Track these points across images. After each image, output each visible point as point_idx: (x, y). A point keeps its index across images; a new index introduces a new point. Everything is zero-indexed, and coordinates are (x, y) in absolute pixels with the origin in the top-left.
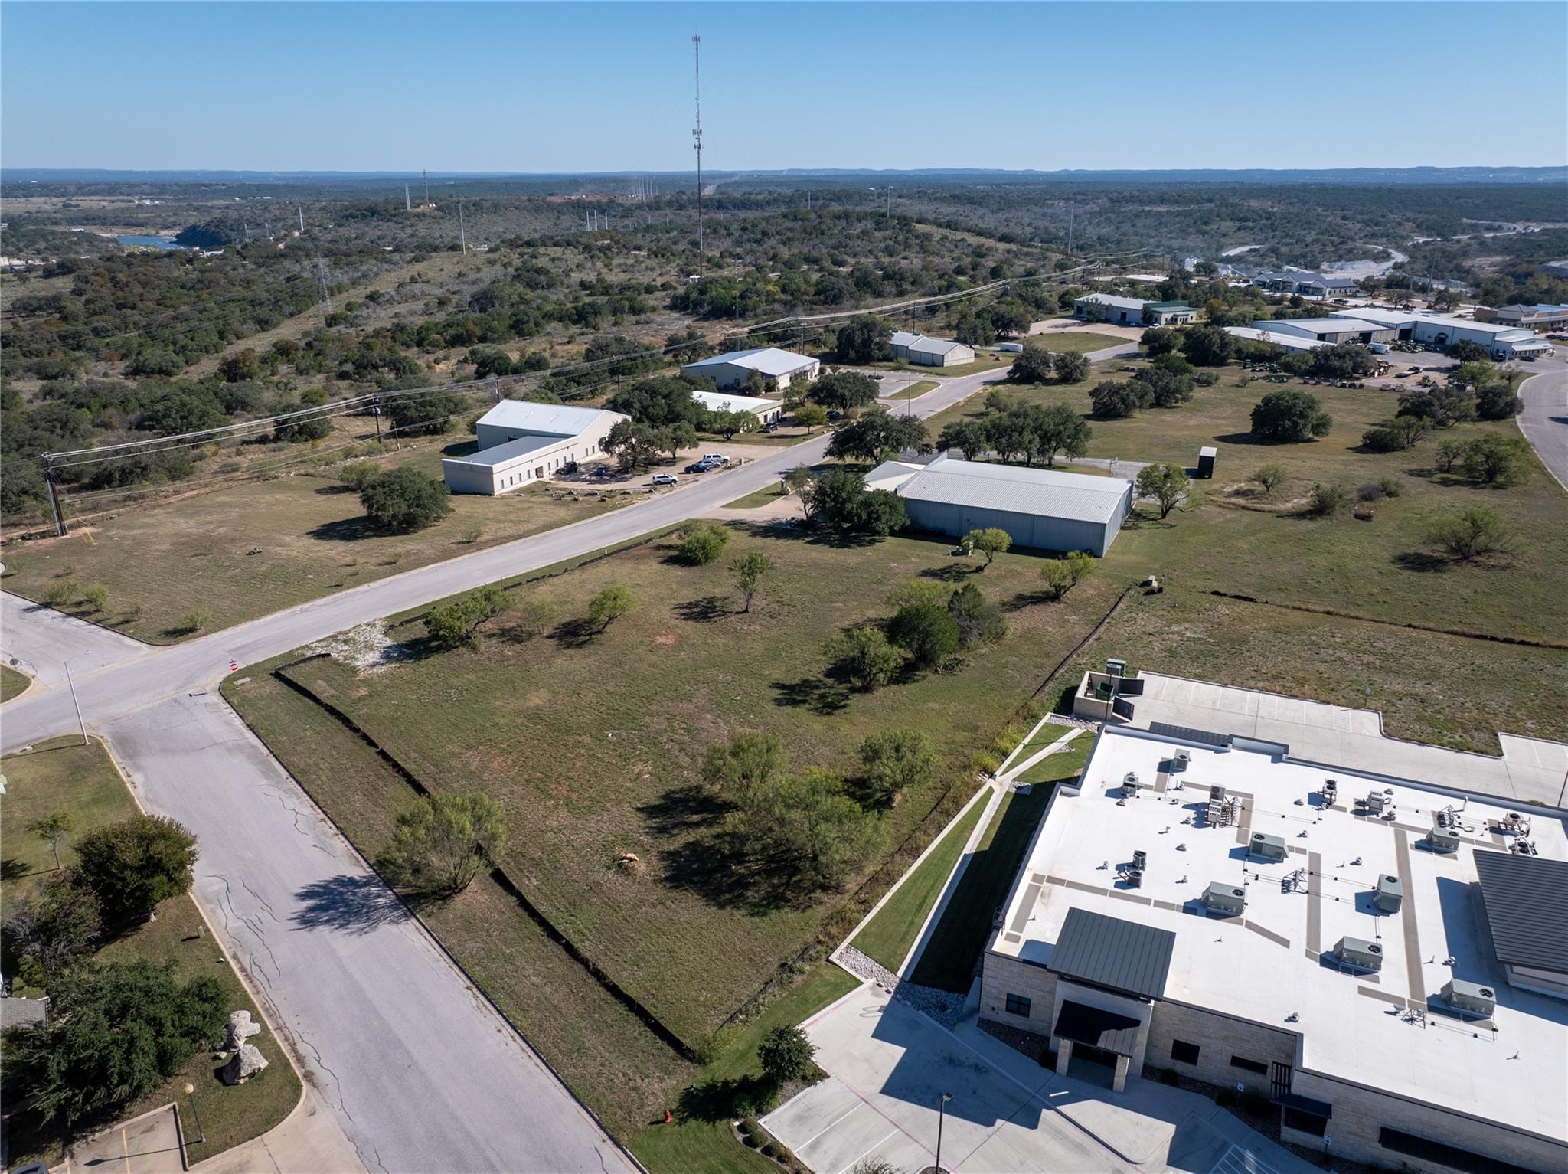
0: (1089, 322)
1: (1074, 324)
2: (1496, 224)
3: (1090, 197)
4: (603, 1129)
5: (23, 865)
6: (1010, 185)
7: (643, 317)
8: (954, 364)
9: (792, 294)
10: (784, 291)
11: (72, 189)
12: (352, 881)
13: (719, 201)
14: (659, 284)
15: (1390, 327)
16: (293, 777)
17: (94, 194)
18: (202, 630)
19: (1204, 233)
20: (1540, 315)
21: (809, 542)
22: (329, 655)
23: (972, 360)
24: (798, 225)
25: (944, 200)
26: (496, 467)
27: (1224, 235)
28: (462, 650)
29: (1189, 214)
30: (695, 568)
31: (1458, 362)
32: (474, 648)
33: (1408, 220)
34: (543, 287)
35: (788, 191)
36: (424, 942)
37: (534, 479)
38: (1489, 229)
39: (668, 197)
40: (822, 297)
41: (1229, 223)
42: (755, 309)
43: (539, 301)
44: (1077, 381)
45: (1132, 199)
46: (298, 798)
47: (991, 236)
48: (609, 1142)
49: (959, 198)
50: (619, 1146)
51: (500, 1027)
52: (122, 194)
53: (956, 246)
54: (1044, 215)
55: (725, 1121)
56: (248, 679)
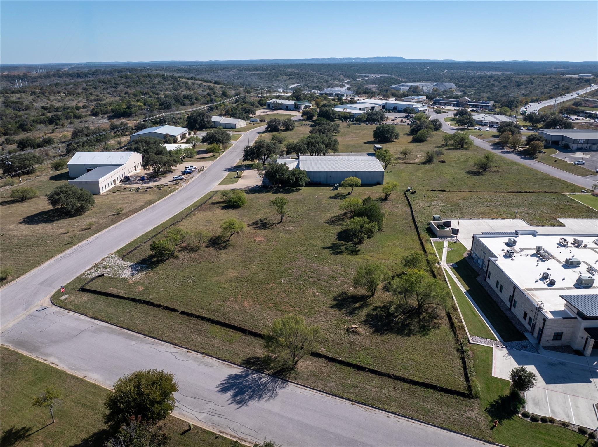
0: (275, 110)
1: (269, 111)
2: (367, 75)
3: (230, 69)
4: (478, 439)
5: (23, 428)
6: (195, 66)
7: (84, 119)
8: (240, 127)
9: (149, 106)
10: (145, 105)
12: (237, 377)
13: (78, 74)
14: (81, 106)
15: (379, 105)
16: (147, 336)
18: (10, 278)
19: (278, 80)
20: (416, 99)
21: (273, 193)
22: (103, 275)
23: (245, 125)
24: (129, 80)
25: (174, 71)
26: (100, 180)
27: (285, 81)
28: (171, 260)
29: (270, 74)
30: (238, 209)
31: (407, 115)
32: (177, 257)
33: (341, 74)
34: (23, 110)
35: (109, 70)
36: (307, 391)
37: (113, 185)
38: (365, 76)
39: (53, 72)
40: (163, 106)
41: (286, 77)
42: (135, 113)
43: (26, 116)
44: (292, 130)
45: (246, 69)
46: (163, 345)
47: (211, 82)
48: (487, 444)
49: (180, 70)
50: (492, 444)
51: (387, 415)
53: (200, 86)
54: (215, 76)
55: (515, 416)
56: (66, 296)
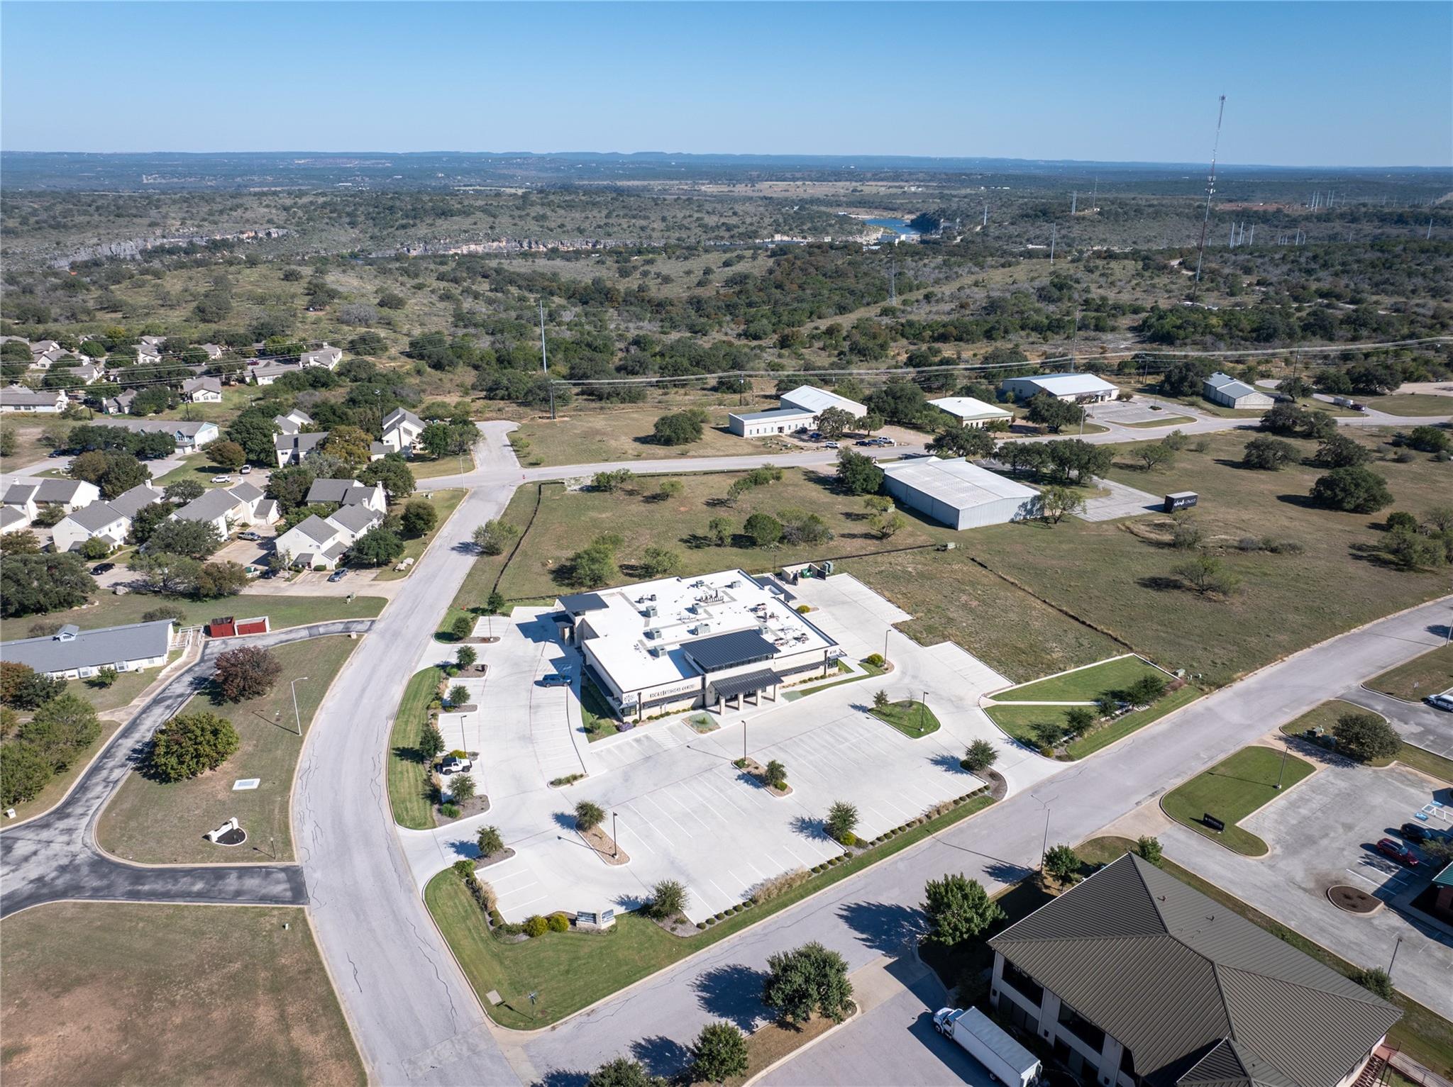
8: (1247, 407)
11: (869, 175)
17: (882, 180)
26: (747, 422)
28: (608, 493)
32: (612, 493)
37: (776, 433)
52: (902, 180)
